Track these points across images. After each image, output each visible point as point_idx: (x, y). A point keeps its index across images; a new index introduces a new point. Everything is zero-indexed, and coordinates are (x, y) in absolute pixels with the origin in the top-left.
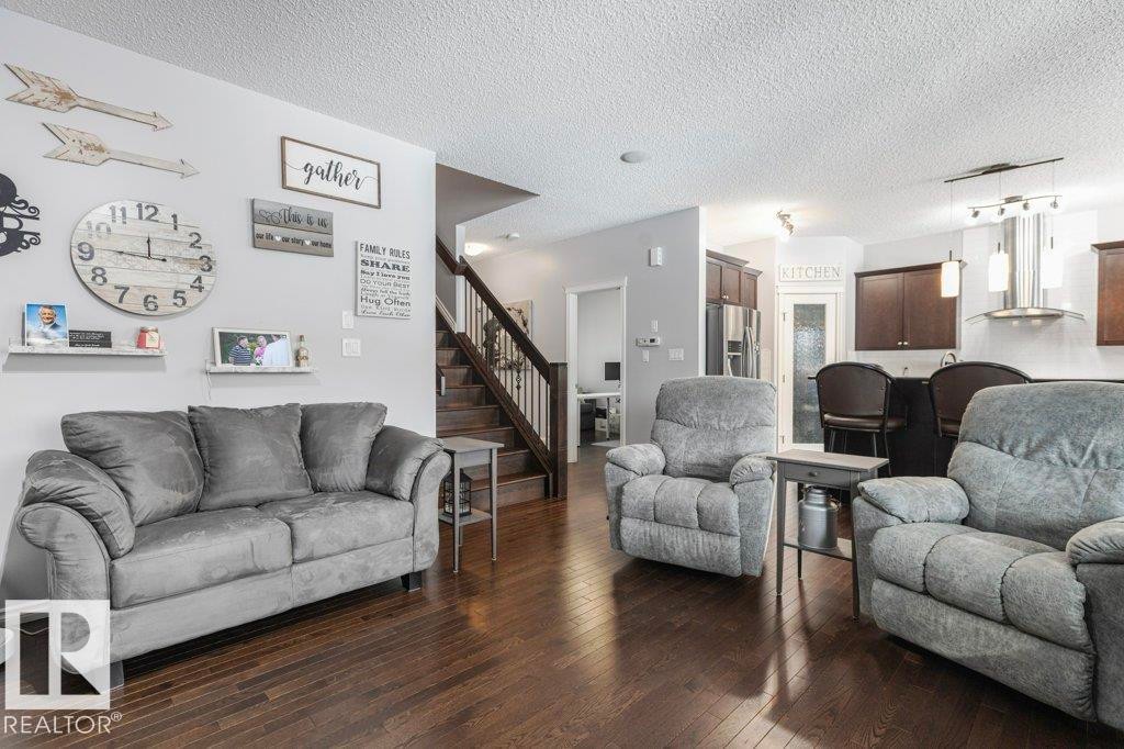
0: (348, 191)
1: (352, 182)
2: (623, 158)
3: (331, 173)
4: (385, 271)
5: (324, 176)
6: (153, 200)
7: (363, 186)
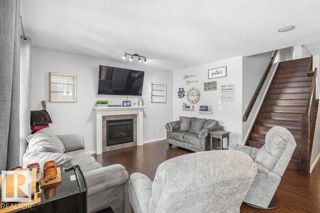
0: (220, 75)
1: (221, 72)
3: (217, 73)
4: (227, 90)
6: (193, 87)
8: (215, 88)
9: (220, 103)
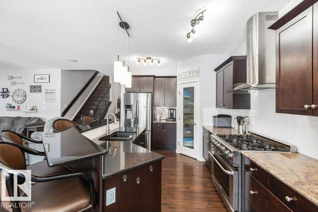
0: (44, 81)
1: (45, 79)
2: (76, 61)
3: (42, 78)
4: (49, 94)
5: (40, 79)
6: (19, 88)
7: (46, 79)
8: (40, 91)
9: (44, 103)
